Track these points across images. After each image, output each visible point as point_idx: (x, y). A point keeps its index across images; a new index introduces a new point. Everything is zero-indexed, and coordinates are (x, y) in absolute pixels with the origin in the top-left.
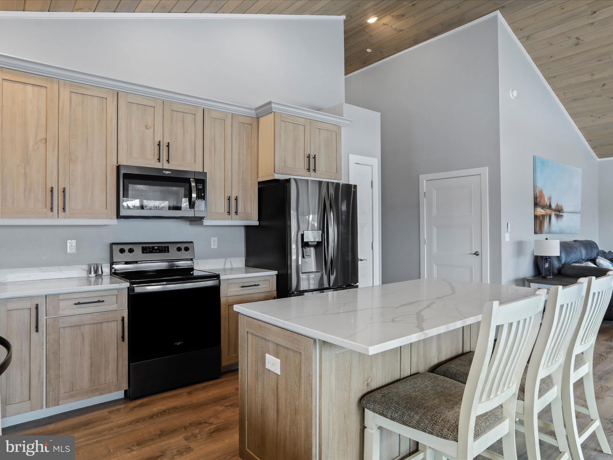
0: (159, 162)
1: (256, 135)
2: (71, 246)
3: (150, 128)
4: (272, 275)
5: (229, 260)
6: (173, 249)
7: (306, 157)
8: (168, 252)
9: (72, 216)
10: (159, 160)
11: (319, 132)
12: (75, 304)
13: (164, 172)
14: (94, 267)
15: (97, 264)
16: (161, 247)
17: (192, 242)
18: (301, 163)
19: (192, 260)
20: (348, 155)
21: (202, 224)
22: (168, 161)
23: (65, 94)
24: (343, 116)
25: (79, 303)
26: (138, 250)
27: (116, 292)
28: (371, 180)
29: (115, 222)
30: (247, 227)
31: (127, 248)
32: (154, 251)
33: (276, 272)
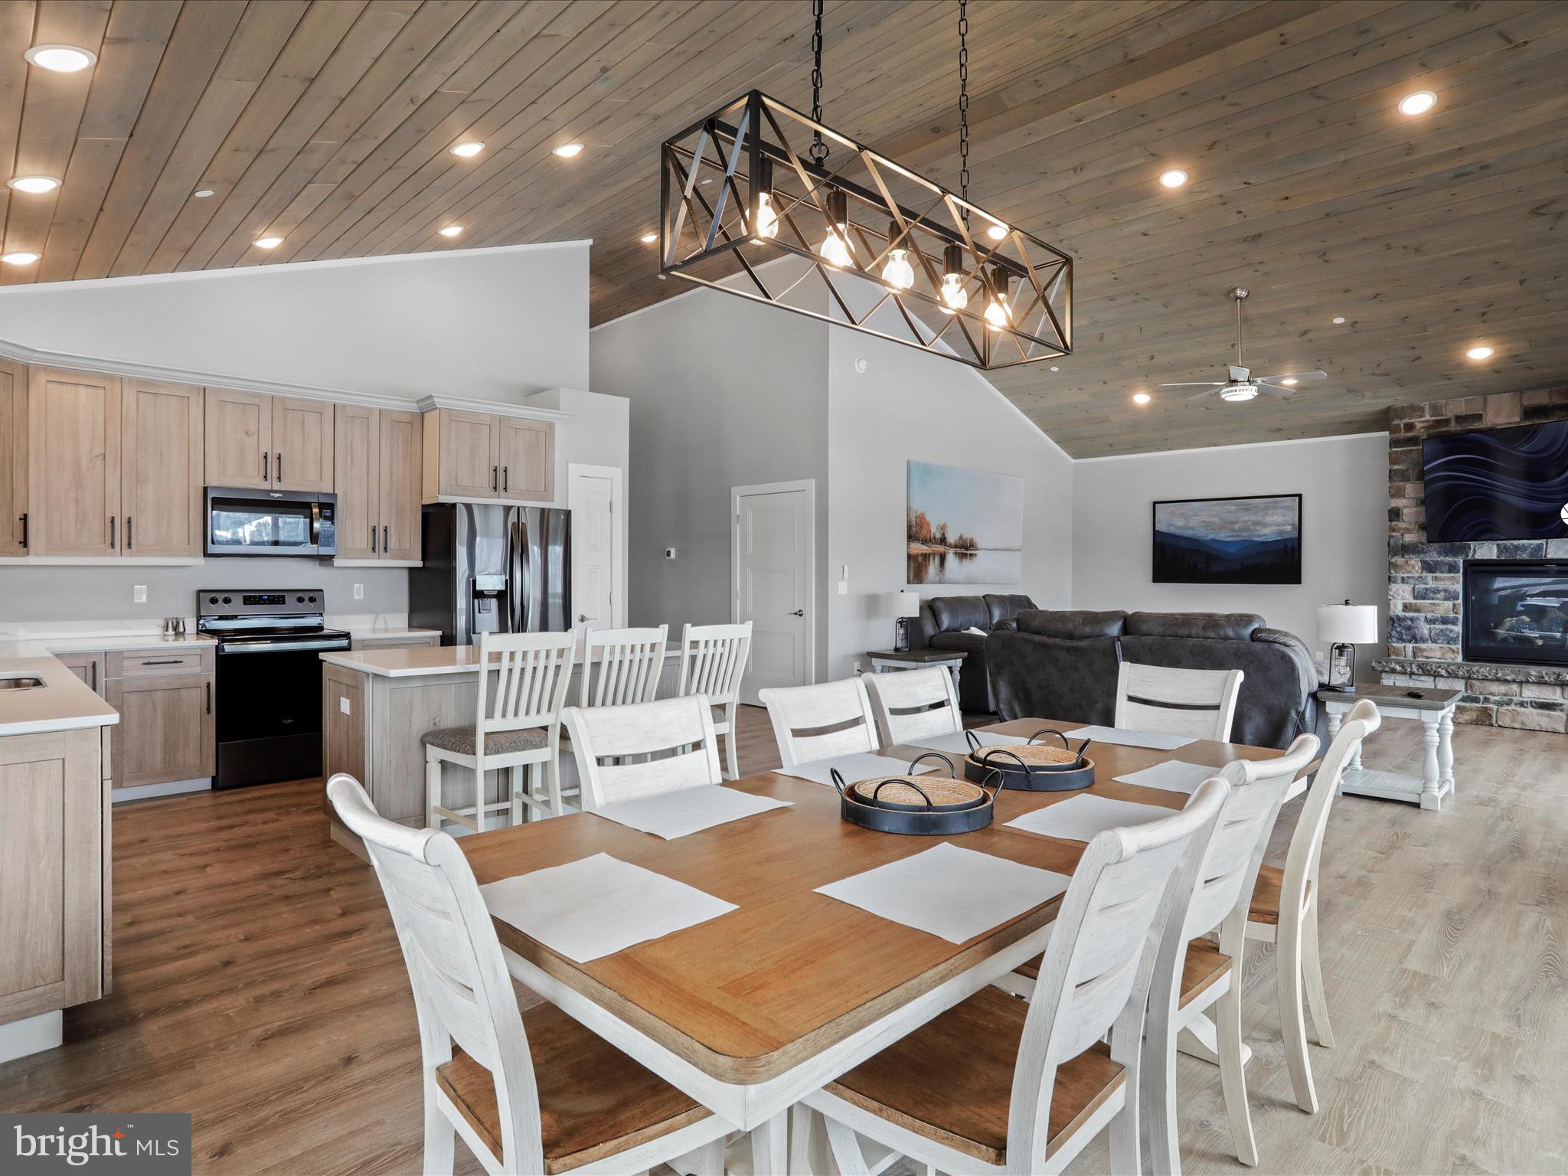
0: (266, 480)
1: (419, 438)
2: (141, 595)
3: (253, 434)
4: (434, 637)
5: (381, 616)
6: (291, 600)
7: (491, 470)
8: (284, 603)
9: (142, 553)
10: (265, 477)
11: (516, 433)
12: (144, 664)
13: (272, 494)
14: (173, 623)
15: (177, 619)
16: (273, 596)
17: (322, 590)
18: (484, 478)
19: (321, 615)
20: (567, 464)
21: (332, 565)
22: (279, 478)
23: (130, 396)
24: (559, 410)
25: (149, 663)
26: (237, 600)
27: (199, 652)
28: (609, 500)
29: (201, 561)
30: (411, 570)
31: (221, 597)
32: (262, 602)
33: (440, 633)
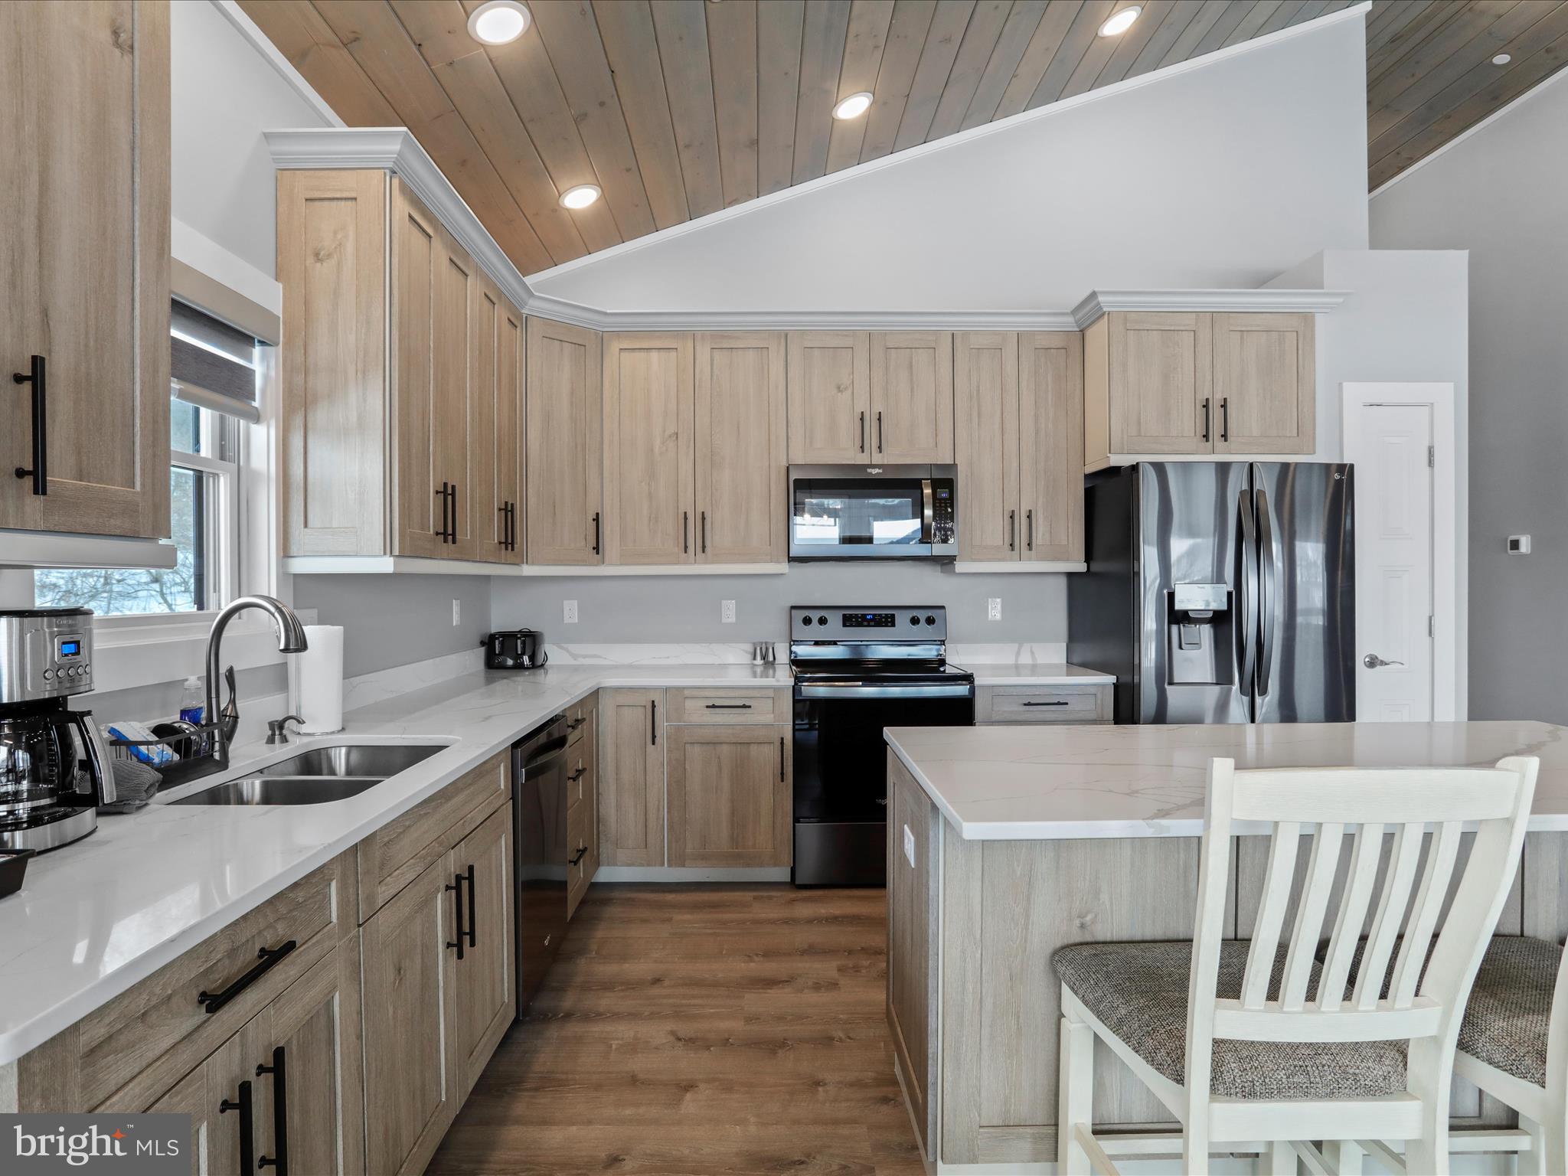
0: (863, 452)
1: (1079, 372)
2: (729, 611)
3: (846, 388)
4: (1103, 686)
5: (1026, 647)
6: (902, 619)
7: (1199, 406)
8: (893, 625)
9: (718, 559)
10: (862, 447)
11: (1242, 338)
12: (707, 707)
13: (869, 470)
14: (761, 649)
15: (766, 643)
16: (880, 615)
17: (943, 607)
18: (1188, 421)
19: (943, 642)
20: (1340, 385)
21: (953, 572)
22: (880, 447)
23: (704, 353)
24: (1322, 287)
25: (714, 706)
26: (835, 619)
27: (771, 693)
28: (1426, 444)
29: (784, 567)
31: (815, 616)
32: (865, 623)
33: (1112, 679)
